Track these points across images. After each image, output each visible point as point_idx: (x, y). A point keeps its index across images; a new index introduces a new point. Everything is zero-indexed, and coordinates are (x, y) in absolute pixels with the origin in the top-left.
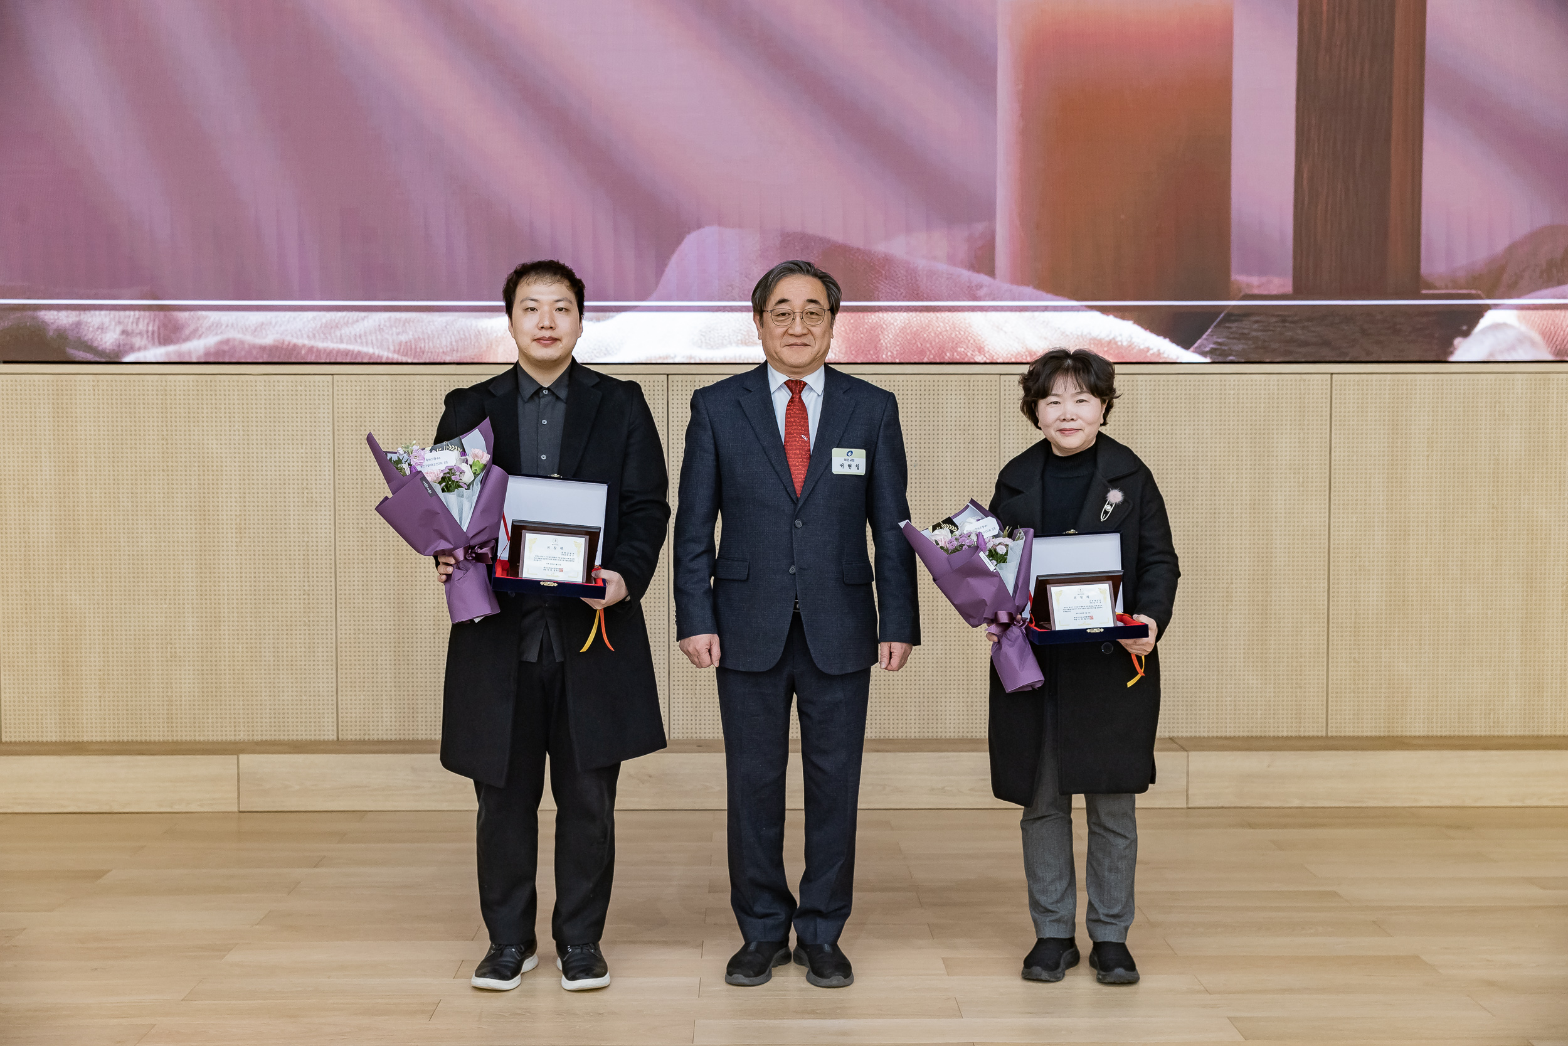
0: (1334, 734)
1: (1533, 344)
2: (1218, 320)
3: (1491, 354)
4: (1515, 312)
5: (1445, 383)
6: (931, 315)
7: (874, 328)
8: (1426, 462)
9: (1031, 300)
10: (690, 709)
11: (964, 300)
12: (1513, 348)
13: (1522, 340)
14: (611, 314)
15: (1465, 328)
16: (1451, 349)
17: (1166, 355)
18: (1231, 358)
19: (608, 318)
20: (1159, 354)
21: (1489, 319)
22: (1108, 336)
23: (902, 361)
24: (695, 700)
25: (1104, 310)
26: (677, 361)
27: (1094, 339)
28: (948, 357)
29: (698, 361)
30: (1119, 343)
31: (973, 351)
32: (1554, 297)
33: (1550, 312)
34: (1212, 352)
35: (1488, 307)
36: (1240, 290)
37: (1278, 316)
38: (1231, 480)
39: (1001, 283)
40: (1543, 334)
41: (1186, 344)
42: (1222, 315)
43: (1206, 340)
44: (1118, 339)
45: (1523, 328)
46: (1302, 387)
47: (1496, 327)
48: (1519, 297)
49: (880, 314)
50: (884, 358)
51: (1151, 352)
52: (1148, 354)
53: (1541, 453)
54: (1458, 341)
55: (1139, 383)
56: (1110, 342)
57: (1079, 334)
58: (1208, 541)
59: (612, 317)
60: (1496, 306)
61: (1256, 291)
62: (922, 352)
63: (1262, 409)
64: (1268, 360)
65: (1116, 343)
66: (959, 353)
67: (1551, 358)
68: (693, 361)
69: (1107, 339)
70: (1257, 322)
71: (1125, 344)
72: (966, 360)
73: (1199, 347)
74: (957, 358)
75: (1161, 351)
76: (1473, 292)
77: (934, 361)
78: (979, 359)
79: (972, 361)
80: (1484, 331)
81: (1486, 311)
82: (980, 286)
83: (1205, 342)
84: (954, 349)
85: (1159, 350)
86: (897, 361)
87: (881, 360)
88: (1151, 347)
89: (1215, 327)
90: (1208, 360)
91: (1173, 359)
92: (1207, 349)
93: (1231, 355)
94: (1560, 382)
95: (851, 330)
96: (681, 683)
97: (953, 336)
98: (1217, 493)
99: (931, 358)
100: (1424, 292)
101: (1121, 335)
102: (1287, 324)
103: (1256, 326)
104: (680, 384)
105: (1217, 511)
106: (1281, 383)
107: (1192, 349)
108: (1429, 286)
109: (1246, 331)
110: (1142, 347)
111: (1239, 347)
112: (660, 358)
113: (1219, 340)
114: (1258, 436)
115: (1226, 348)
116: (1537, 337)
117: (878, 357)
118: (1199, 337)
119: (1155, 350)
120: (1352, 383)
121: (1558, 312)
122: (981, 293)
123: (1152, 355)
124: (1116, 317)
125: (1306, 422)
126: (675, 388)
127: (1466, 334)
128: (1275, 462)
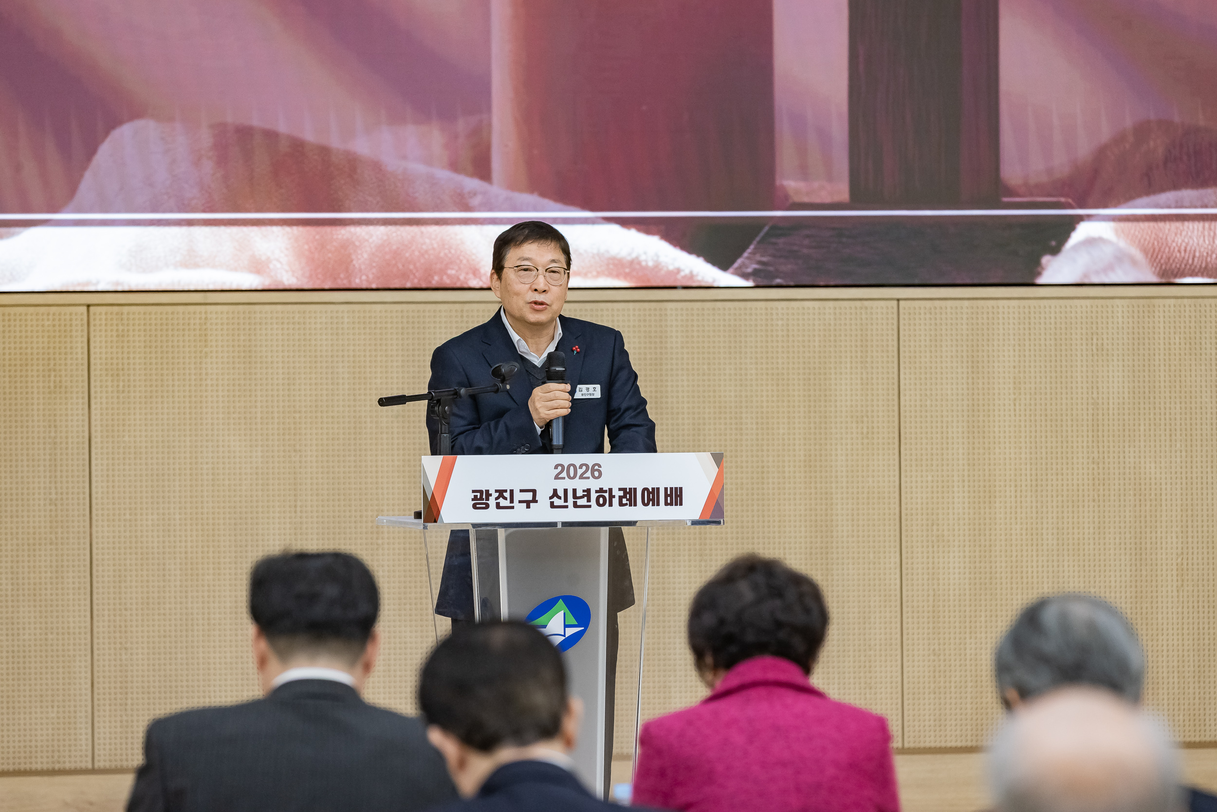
0: (912, 745)
1: (1134, 262)
2: (762, 234)
3: (1085, 275)
4: (1111, 225)
5: (1032, 310)
6: (414, 229)
7: (345, 245)
8: (1012, 407)
9: (535, 209)
10: (119, 730)
11: (454, 211)
12: (1110, 268)
13: (1120, 258)
14: (17, 229)
15: (1053, 243)
16: (1039, 269)
17: (699, 278)
18: (778, 281)
19: (13, 235)
20: (691, 276)
21: (1082, 232)
22: (630, 254)
23: (380, 286)
24: (125, 718)
25: (624, 223)
26: (100, 288)
27: (613, 259)
28: (435, 281)
29: (126, 288)
30: (644, 264)
31: (467, 274)
32: (1157, 206)
33: (1152, 224)
34: (755, 274)
35: (1080, 218)
36: (787, 197)
37: (834, 229)
38: (781, 431)
39: (496, 190)
40: (1145, 251)
41: (723, 263)
42: (766, 229)
43: (747, 259)
44: (643, 258)
45: (1122, 244)
46: (864, 316)
47: (1091, 242)
48: (1116, 206)
49: (352, 229)
50: (357, 283)
51: (682, 274)
52: (679, 277)
53: (1147, 395)
54: (1046, 259)
55: (669, 312)
56: (632, 262)
57: (595, 251)
58: (755, 508)
59: (19, 233)
60: (1089, 217)
61: (806, 200)
62: (405, 275)
63: (817, 344)
64: (822, 283)
65: (639, 263)
66: (449, 276)
67: (1155, 280)
68: (120, 289)
69: (629, 258)
70: (808, 236)
71: (651, 264)
72: (458, 285)
73: (740, 267)
74: (447, 282)
75: (695, 273)
76: (1063, 200)
77: (418, 286)
78: (474, 283)
79: (465, 286)
80: (1075, 248)
81: (1078, 223)
82: (474, 194)
83: (747, 262)
84: (443, 272)
85: (691, 272)
86: (374, 286)
87: (354, 286)
88: (682, 267)
89: (759, 242)
90: (750, 283)
91: (709, 281)
92: (749, 270)
93: (777, 277)
94: (1166, 309)
95: (316, 249)
96: (107, 696)
97: (442, 255)
98: (765, 448)
99: (416, 283)
100: (1006, 199)
101: (645, 253)
102: (844, 240)
103: (806, 242)
104: (104, 317)
105: (765, 469)
106: (838, 311)
107: (731, 270)
108: (1011, 192)
109: (795, 248)
110: (671, 268)
111: (787, 267)
112: (79, 284)
113: (764, 259)
114: (812, 377)
115: (771, 269)
116: (1138, 255)
117: (350, 282)
118: (739, 255)
119: (687, 272)
120: (922, 311)
121: (1161, 225)
122: (476, 201)
123: (685, 277)
124: (639, 230)
125: (869, 360)
126: (97, 322)
127: (1055, 251)
128: (833, 409)
